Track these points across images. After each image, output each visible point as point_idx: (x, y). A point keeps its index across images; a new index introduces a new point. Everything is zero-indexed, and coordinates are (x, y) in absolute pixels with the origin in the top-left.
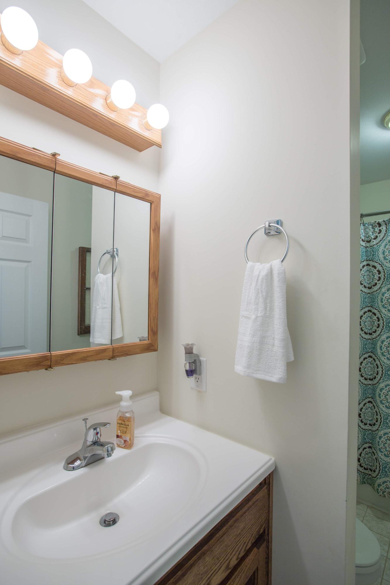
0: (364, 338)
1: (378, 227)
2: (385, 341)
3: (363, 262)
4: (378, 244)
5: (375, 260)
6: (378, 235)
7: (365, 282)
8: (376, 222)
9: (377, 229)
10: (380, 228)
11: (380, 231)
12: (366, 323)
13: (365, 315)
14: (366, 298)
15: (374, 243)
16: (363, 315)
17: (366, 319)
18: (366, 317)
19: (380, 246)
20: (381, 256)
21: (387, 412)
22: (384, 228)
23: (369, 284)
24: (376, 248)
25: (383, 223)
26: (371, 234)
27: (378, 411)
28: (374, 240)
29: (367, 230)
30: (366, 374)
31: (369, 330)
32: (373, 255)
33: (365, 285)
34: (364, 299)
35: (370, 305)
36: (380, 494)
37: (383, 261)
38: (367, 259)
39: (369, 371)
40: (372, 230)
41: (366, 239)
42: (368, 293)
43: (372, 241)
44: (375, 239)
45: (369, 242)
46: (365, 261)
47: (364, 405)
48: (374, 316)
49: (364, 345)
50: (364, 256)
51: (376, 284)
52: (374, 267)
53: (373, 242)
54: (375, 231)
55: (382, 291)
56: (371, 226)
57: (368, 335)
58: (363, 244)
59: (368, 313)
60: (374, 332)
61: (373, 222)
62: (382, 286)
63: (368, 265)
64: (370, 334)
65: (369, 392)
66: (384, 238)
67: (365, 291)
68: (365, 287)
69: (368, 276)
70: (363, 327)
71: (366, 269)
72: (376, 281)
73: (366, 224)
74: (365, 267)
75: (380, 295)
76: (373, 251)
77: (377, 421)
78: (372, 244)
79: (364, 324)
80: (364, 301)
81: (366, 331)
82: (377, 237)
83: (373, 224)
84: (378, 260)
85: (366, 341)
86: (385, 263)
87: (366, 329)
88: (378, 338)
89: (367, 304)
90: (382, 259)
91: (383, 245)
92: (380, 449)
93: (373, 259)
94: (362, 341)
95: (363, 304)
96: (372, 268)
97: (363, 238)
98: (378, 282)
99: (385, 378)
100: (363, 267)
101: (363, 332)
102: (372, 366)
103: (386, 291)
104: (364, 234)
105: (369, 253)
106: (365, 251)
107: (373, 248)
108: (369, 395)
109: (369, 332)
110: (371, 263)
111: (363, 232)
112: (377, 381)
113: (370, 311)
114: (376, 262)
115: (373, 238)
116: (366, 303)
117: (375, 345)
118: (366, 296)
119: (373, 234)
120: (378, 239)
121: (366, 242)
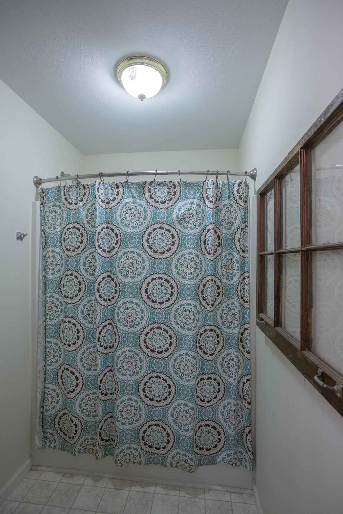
0: (103, 306)
1: (116, 189)
2: (121, 307)
3: (103, 224)
4: (116, 206)
5: (113, 223)
6: (116, 197)
7: (104, 246)
8: (114, 183)
9: (115, 191)
10: (118, 190)
11: (118, 192)
12: (105, 290)
13: (104, 281)
14: (104, 263)
15: (113, 205)
16: (102, 281)
17: (105, 285)
18: (105, 283)
19: (117, 208)
20: (119, 219)
21: (123, 379)
22: (121, 189)
23: (108, 248)
24: (114, 210)
25: (120, 185)
26: (110, 195)
27: (116, 379)
28: (112, 202)
29: (107, 191)
30: (106, 343)
31: (109, 296)
32: (112, 217)
33: (104, 249)
34: (102, 264)
35: (109, 270)
36: (118, 465)
37: (120, 224)
38: (106, 221)
39: (108, 339)
40: (111, 191)
41: (106, 200)
42: (108, 258)
43: (110, 203)
44: (113, 200)
45: (108, 203)
46: (105, 223)
47: (104, 376)
48: (112, 282)
49: (103, 313)
50: (103, 218)
51: (114, 248)
52: (113, 230)
53: (112, 203)
54: (114, 192)
55: (119, 255)
56: (110, 187)
57: (108, 301)
58: (103, 205)
59: (107, 278)
60: (113, 298)
61: (112, 183)
62: (119, 250)
63: (107, 228)
64: (110, 300)
65: (109, 360)
66: (121, 201)
67: (104, 255)
68: (104, 251)
69: (108, 240)
70: (102, 293)
71: (106, 232)
72: (114, 245)
73: (106, 184)
74: (105, 230)
75: (117, 259)
76: (111, 213)
77: (115, 390)
78: (111, 205)
79: (103, 290)
80: (102, 266)
81: (105, 298)
82: (115, 199)
83: (112, 185)
84: (116, 223)
85: (105, 308)
86: (121, 227)
87: (105, 295)
88: (116, 304)
89: (107, 268)
90: (119, 222)
91: (120, 207)
92: (117, 419)
93: (112, 222)
94: (101, 309)
95: (102, 269)
96: (111, 232)
97: (103, 199)
98: (115, 246)
99: (121, 345)
100: (103, 229)
101: (102, 299)
102: (111, 333)
103: (122, 256)
104: (103, 195)
105: (108, 216)
106: (105, 213)
107: (112, 210)
108: (109, 364)
109: (108, 298)
110: (111, 226)
111: (103, 193)
112: (115, 349)
113: (109, 276)
114: (114, 225)
115: (112, 199)
116: (105, 268)
117: (113, 311)
118: (105, 261)
119: (112, 196)
120: (117, 201)
121: (105, 203)
